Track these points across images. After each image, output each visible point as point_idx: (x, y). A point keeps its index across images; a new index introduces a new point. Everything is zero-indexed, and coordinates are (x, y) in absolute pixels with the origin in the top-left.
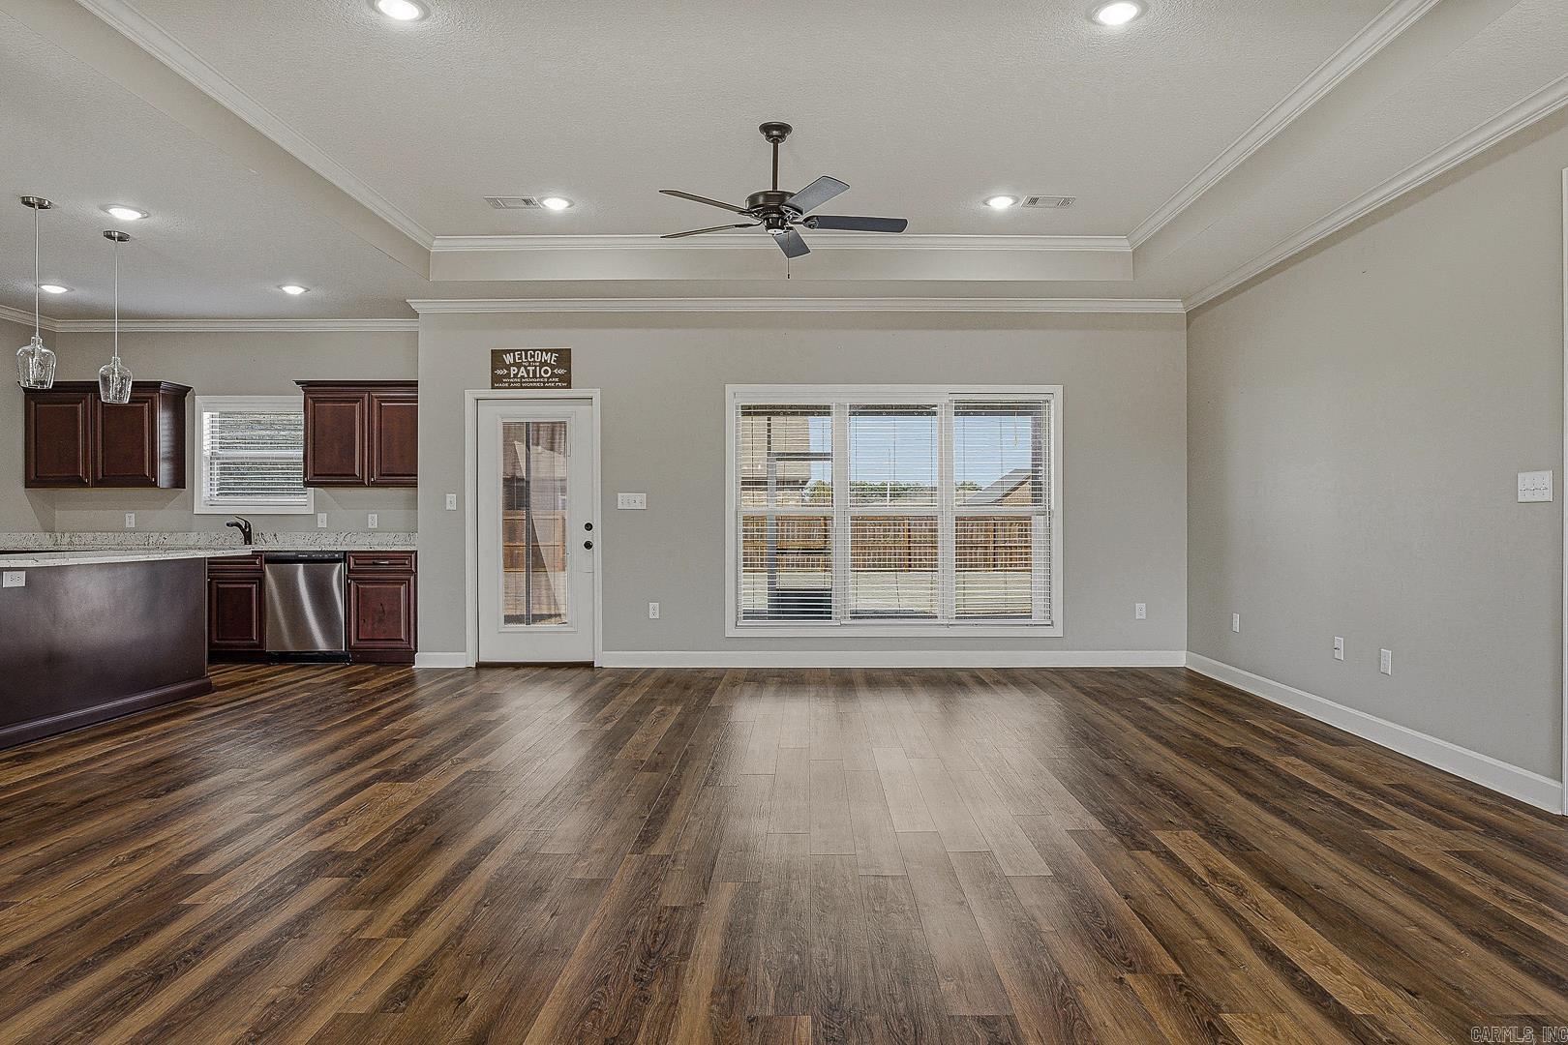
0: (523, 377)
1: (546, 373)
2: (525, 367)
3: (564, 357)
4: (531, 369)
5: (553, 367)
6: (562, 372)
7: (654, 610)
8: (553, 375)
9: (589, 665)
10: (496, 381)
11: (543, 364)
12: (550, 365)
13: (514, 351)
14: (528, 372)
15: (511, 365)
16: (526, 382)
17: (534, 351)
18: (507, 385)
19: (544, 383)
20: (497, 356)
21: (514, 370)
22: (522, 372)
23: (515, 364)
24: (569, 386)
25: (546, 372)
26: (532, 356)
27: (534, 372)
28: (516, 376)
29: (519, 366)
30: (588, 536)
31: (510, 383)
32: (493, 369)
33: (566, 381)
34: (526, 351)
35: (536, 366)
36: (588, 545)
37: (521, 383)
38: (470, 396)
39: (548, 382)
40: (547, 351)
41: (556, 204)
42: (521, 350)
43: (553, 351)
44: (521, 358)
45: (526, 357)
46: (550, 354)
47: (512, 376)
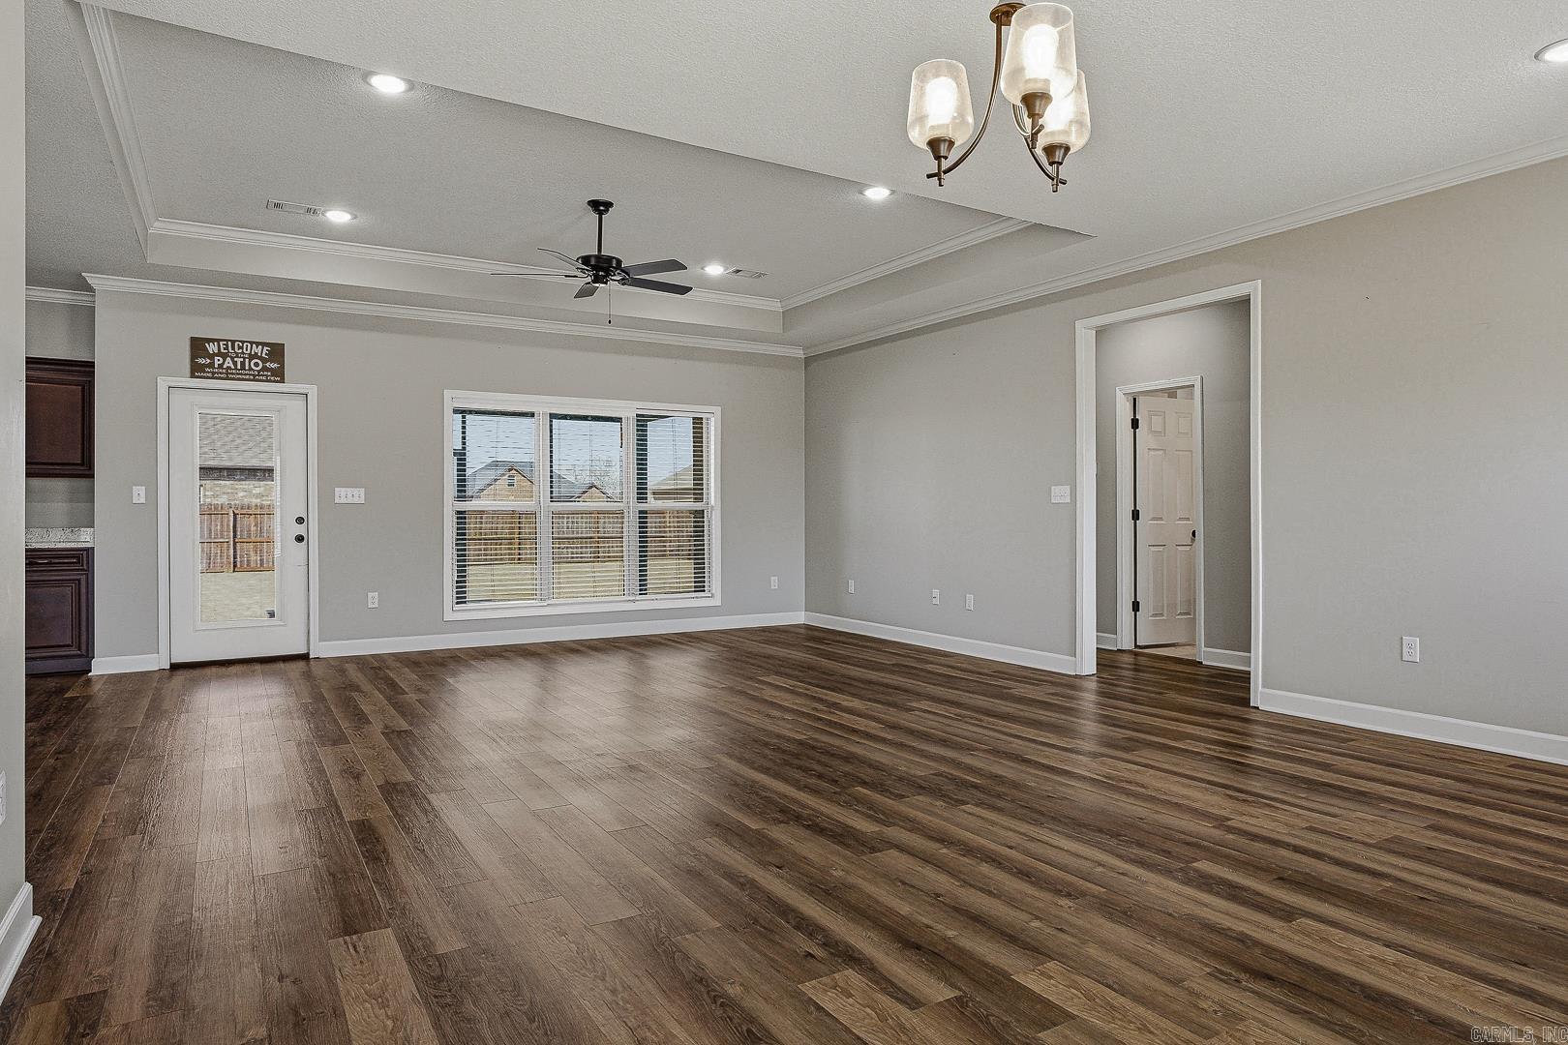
0: (229, 368)
1: (256, 365)
2: (232, 358)
3: (277, 351)
4: (239, 360)
5: (264, 361)
6: (274, 365)
7: (373, 599)
8: (265, 369)
9: (305, 657)
10: (196, 370)
11: (252, 357)
12: (261, 358)
13: (218, 341)
14: (235, 363)
15: (215, 355)
16: (233, 374)
17: (243, 342)
18: (210, 375)
19: (254, 376)
20: (198, 346)
21: (218, 361)
22: (229, 363)
23: (219, 354)
24: (282, 381)
25: (256, 364)
26: (242, 348)
27: (243, 364)
28: (221, 366)
29: (224, 356)
30: (301, 530)
31: (213, 373)
32: (193, 357)
33: (279, 375)
34: (233, 342)
35: (244, 358)
36: (300, 539)
37: (227, 374)
38: (163, 384)
39: (258, 375)
40: (258, 344)
41: (338, 217)
42: (227, 341)
43: (264, 344)
44: (227, 348)
45: (233, 348)
46: (260, 347)
47: (216, 366)
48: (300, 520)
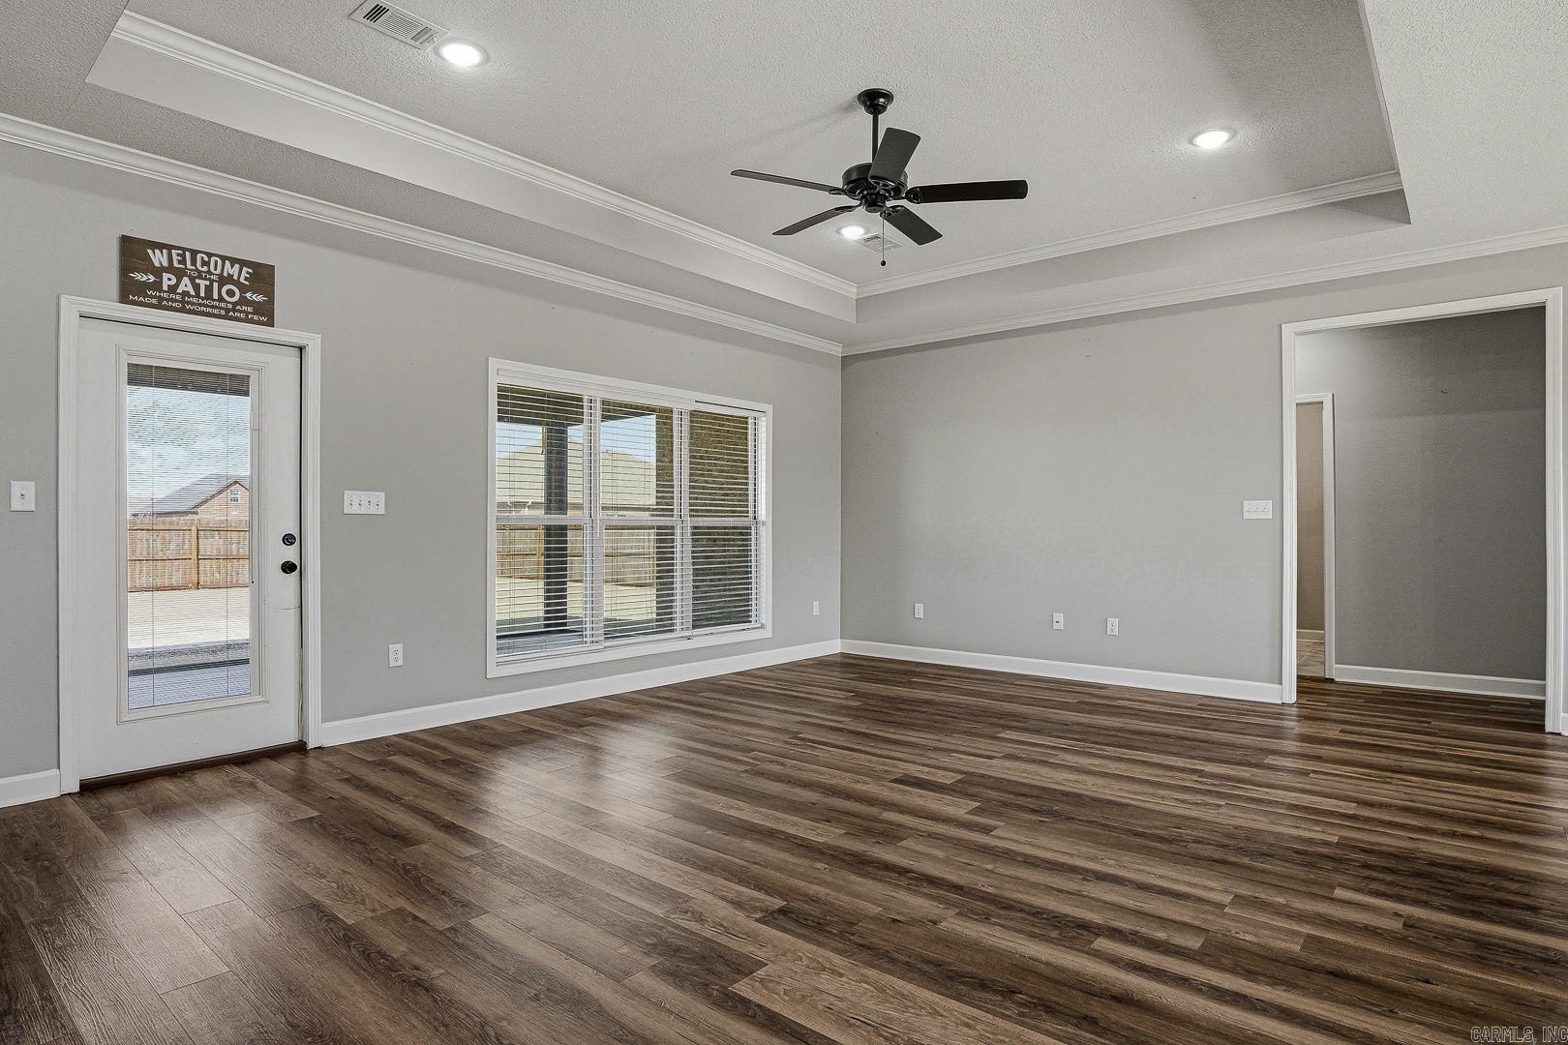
0: (185, 294)
1: (231, 295)
2: (192, 280)
3: (262, 276)
4: (203, 283)
5: (243, 289)
6: (259, 298)
7: (396, 654)
8: (243, 301)
9: (299, 748)
10: (129, 292)
11: (224, 280)
12: (238, 284)
13: (170, 248)
14: (196, 287)
15: (163, 269)
16: (193, 304)
17: (210, 255)
18: (154, 301)
19: (228, 311)
20: (133, 251)
22: (186, 285)
24: (270, 323)
25: (231, 293)
26: (206, 263)
27: (209, 289)
28: (173, 289)
29: (180, 274)
30: (290, 554)
31: (161, 299)
32: (125, 270)
33: (265, 314)
34: (194, 253)
35: (212, 281)
36: (288, 568)
37: (183, 302)
38: (70, 307)
39: (234, 310)
40: (233, 261)
41: (461, 56)
42: (184, 249)
43: (243, 263)
44: (183, 261)
45: (194, 263)
46: (237, 266)
47: (165, 288)
48: (288, 539)
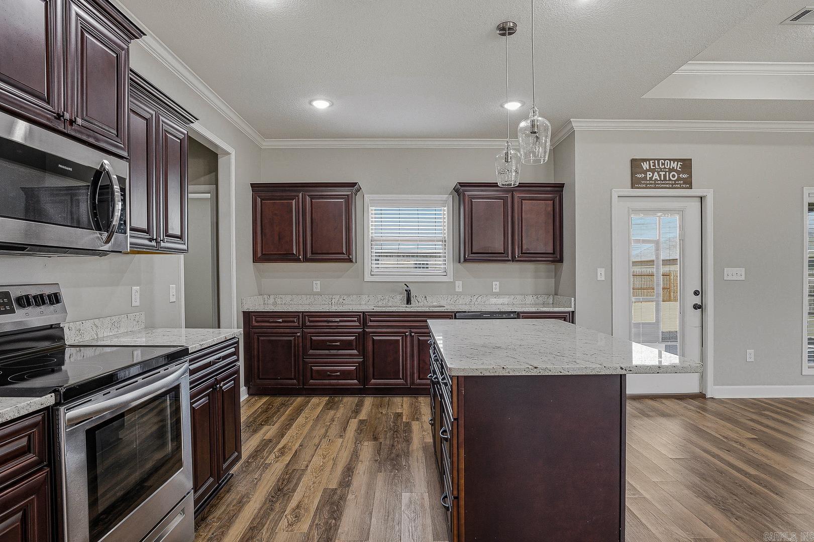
0: (656, 180)
2: (658, 173)
3: (687, 165)
4: (662, 173)
5: (679, 173)
6: (685, 176)
7: (751, 355)
8: (679, 179)
9: (701, 396)
10: (635, 182)
11: (671, 170)
12: (676, 171)
13: (649, 160)
14: (660, 176)
15: (647, 171)
16: (658, 184)
17: (665, 160)
18: (644, 186)
19: (672, 184)
20: (635, 164)
21: (649, 175)
22: (656, 176)
23: (650, 170)
24: (691, 187)
25: (674, 176)
26: (663, 164)
27: (665, 176)
28: (651, 178)
29: (653, 171)
30: (697, 300)
31: (646, 184)
32: (633, 174)
33: (688, 183)
34: (659, 160)
35: (666, 172)
36: (696, 307)
37: (655, 184)
38: (615, 193)
39: (675, 184)
40: (674, 160)
42: (655, 160)
43: (678, 160)
44: (654, 165)
45: (659, 165)
46: (676, 162)
47: (648, 179)
48: (696, 293)
